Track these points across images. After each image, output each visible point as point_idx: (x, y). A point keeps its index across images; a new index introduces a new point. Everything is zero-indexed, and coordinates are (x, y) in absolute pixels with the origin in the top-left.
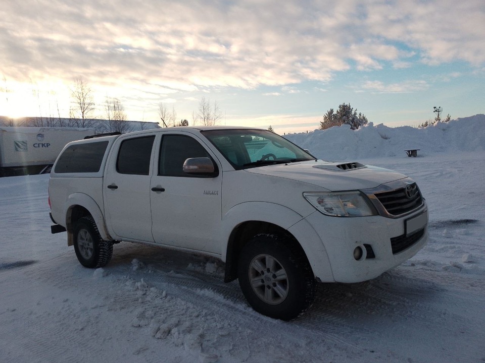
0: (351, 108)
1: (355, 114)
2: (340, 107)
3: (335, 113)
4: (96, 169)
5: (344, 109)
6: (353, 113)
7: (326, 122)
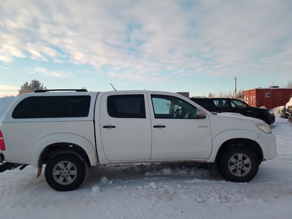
0: (40, 83)
1: (42, 87)
2: (32, 81)
3: (29, 85)
4: (86, 114)
5: (35, 83)
6: (41, 86)
7: (22, 90)
